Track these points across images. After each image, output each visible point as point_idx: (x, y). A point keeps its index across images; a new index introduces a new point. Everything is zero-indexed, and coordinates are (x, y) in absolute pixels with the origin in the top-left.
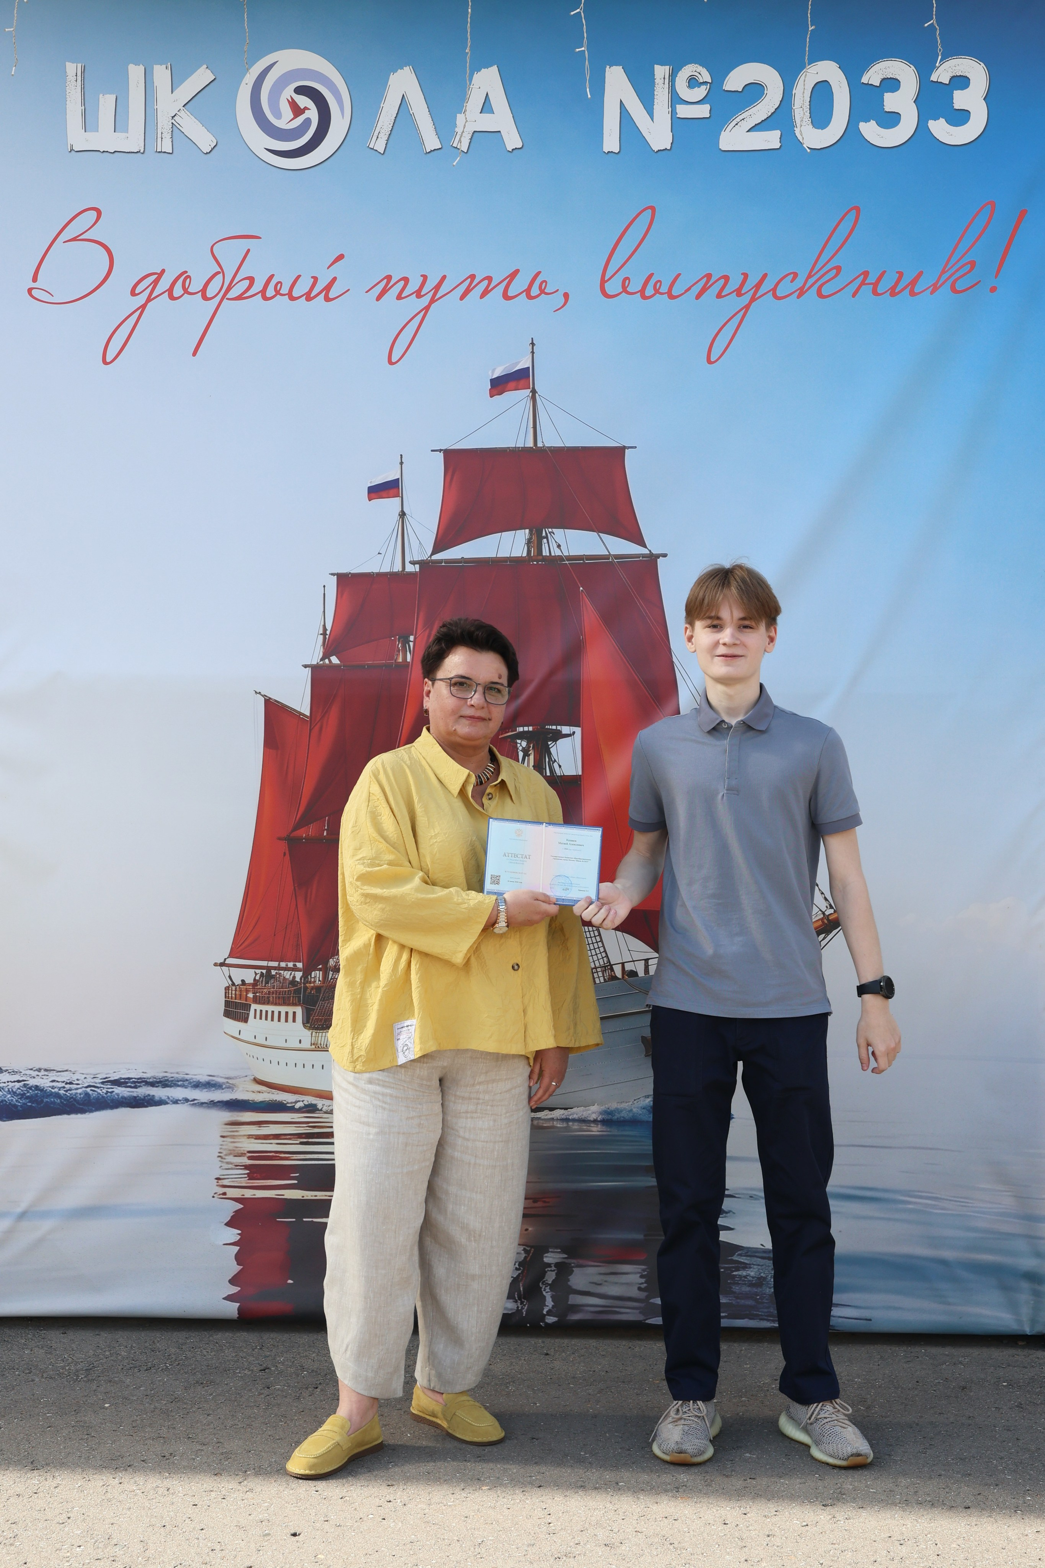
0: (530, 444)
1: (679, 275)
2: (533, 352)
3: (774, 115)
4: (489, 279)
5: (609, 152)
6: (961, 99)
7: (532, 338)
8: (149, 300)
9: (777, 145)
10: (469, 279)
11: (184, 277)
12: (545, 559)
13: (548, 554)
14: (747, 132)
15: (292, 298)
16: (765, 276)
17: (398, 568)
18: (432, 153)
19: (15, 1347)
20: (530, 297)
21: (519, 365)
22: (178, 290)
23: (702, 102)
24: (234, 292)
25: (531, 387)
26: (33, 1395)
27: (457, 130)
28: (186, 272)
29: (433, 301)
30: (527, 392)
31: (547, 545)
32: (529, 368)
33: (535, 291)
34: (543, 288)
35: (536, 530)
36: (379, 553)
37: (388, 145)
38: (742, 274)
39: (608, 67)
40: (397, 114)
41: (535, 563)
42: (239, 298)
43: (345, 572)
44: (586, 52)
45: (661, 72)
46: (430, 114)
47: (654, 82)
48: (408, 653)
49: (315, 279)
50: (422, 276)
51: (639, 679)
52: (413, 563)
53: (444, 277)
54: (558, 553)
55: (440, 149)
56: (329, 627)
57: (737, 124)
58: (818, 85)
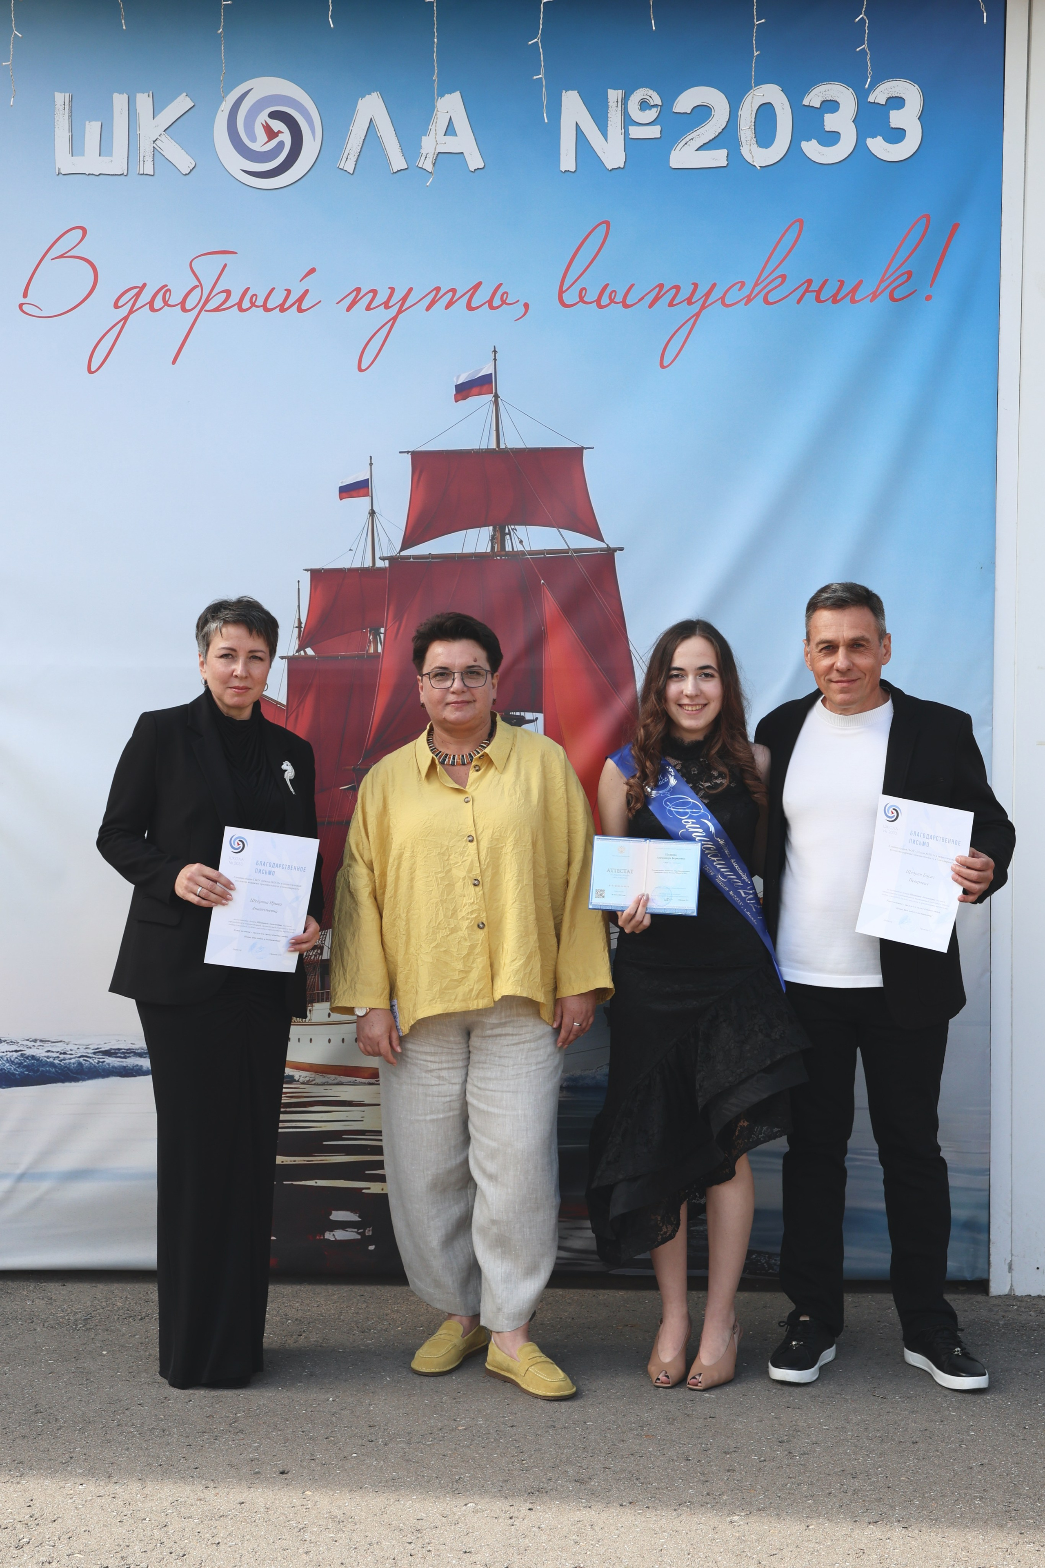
0: (493, 446)
1: (633, 285)
2: (495, 359)
3: (721, 135)
4: (454, 291)
5: (565, 171)
6: (896, 119)
7: (495, 346)
8: (131, 312)
9: (725, 163)
10: (435, 292)
11: (164, 290)
12: (508, 554)
13: (511, 550)
14: (696, 150)
15: (267, 310)
16: (714, 285)
17: (368, 563)
18: (399, 173)
19: (18, 1298)
20: (492, 308)
21: (482, 372)
22: (158, 303)
23: (652, 124)
24: (211, 305)
25: (494, 392)
26: (35, 1343)
27: (422, 151)
28: (166, 286)
29: (400, 311)
30: (490, 397)
31: (509, 541)
32: (491, 374)
33: (497, 302)
34: (504, 299)
35: (499, 528)
36: (350, 550)
37: (357, 166)
38: (693, 284)
39: (564, 91)
40: (365, 136)
41: (499, 558)
42: (217, 309)
43: (318, 568)
44: (543, 79)
45: (614, 95)
46: (397, 136)
47: (608, 105)
48: (379, 644)
49: (289, 292)
50: (390, 288)
51: (599, 668)
52: (383, 559)
53: (411, 290)
54: (518, 547)
55: (406, 169)
56: (303, 620)
57: (686, 144)
58: (763, 106)
